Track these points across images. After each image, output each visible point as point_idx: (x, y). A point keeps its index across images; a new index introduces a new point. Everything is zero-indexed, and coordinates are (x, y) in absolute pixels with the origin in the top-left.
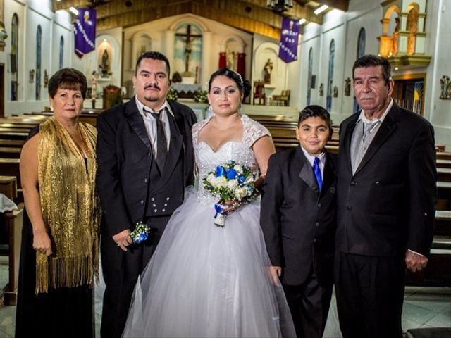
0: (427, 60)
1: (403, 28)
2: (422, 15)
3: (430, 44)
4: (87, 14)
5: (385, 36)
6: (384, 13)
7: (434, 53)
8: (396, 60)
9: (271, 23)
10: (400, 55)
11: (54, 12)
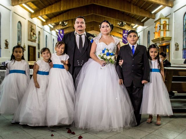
0: (170, 38)
1: (162, 29)
2: (168, 24)
3: (171, 33)
4: (61, 31)
5: (156, 32)
6: (155, 25)
7: (172, 36)
8: (160, 39)
9: (120, 32)
10: (161, 37)
11: (51, 31)
